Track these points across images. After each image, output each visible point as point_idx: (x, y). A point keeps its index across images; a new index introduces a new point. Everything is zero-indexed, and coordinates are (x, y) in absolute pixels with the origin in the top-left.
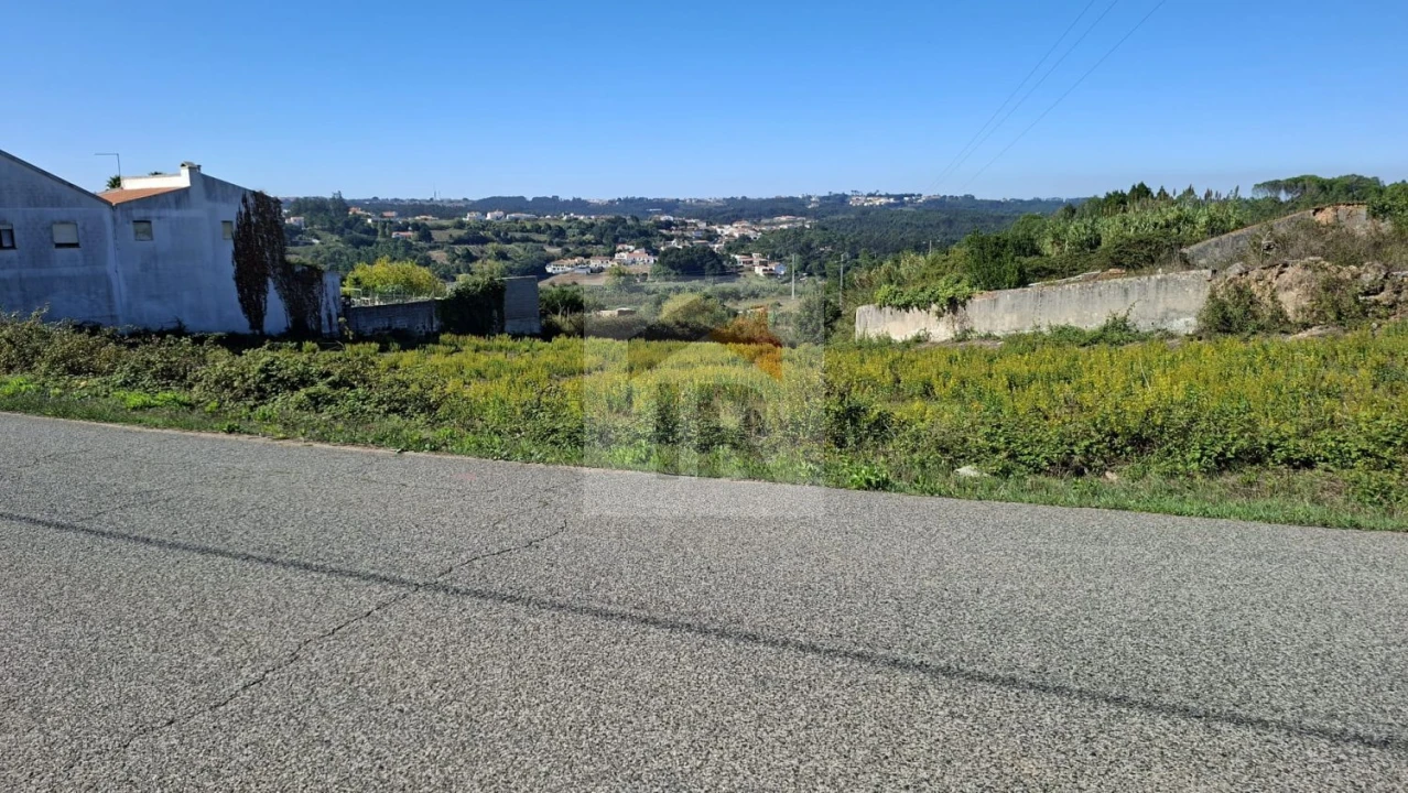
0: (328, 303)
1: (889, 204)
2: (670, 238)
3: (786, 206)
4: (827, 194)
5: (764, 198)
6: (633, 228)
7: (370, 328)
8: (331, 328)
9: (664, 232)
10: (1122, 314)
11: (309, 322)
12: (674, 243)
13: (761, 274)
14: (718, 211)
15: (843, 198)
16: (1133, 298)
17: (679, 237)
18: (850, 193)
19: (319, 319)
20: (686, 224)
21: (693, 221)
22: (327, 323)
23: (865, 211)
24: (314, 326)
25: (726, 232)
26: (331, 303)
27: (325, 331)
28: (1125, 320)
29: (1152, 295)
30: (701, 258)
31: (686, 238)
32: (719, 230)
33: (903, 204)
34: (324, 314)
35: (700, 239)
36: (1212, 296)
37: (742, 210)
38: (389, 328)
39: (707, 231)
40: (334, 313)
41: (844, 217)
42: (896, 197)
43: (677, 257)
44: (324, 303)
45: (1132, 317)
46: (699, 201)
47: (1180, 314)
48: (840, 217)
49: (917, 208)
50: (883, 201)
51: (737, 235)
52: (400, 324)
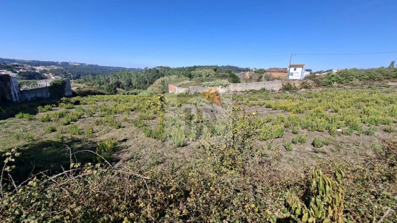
0: (13, 89)
2: (20, 69)
3: (52, 63)
4: (63, 62)
5: (44, 61)
6: (4, 66)
7: (30, 97)
8: (16, 99)
9: (16, 67)
10: (264, 87)
11: (7, 97)
12: (21, 70)
13: (54, 78)
14: (31, 63)
15: (67, 63)
16: (266, 85)
19: (11, 96)
20: (23, 66)
21: (26, 65)
22: (14, 97)
23: (75, 66)
24: (9, 99)
25: (38, 68)
26: (15, 89)
27: (14, 100)
28: (264, 88)
29: (270, 84)
30: (33, 74)
33: (83, 65)
34: (13, 93)
35: (30, 69)
36: (283, 85)
37: (39, 63)
38: (36, 97)
40: (16, 92)
42: (81, 64)
43: (25, 74)
44: (12, 89)
45: (266, 88)
46: (22, 60)
47: (275, 87)
48: (69, 67)
50: (78, 64)
51: (42, 69)
52: (39, 95)
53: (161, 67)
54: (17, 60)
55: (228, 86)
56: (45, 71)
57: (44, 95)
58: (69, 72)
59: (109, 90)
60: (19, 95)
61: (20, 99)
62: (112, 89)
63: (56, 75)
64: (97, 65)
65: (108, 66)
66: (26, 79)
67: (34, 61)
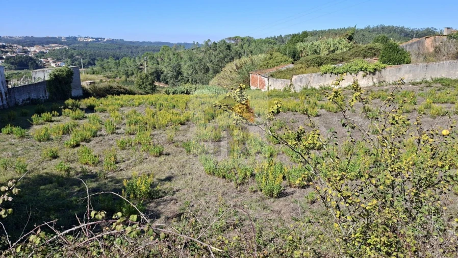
1: (94, 41)
2: (7, 52)
3: (53, 40)
4: (68, 36)
5: (41, 37)
7: (21, 100)
9: (2, 49)
12: (9, 54)
13: (55, 66)
14: (23, 41)
15: (75, 38)
17: (11, 52)
18: (77, 36)
20: (12, 46)
21: (15, 45)
23: (87, 43)
25: (32, 50)
30: (26, 60)
31: (14, 52)
32: (29, 49)
33: (99, 41)
35: (21, 52)
37: (34, 41)
39: (23, 49)
40: (3, 91)
41: (79, 45)
42: (96, 39)
43: (14, 60)
46: (11, 37)
48: (77, 45)
49: (104, 43)
50: (91, 40)
51: (38, 51)
52: (33, 96)
53: (236, 37)
54: (4, 37)
55: (380, 71)
56: (42, 54)
57: (41, 96)
58: (78, 55)
59: (143, 86)
60: (6, 96)
61: (7, 103)
62: (147, 83)
63: (58, 60)
64: (122, 40)
65: (141, 41)
66: (16, 69)
67: (27, 37)
